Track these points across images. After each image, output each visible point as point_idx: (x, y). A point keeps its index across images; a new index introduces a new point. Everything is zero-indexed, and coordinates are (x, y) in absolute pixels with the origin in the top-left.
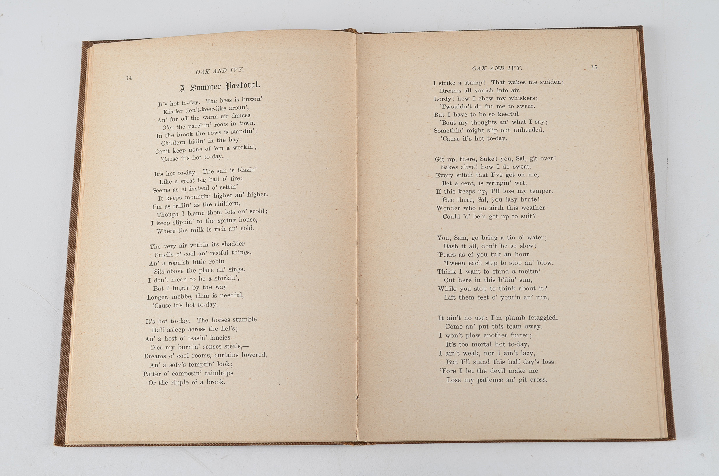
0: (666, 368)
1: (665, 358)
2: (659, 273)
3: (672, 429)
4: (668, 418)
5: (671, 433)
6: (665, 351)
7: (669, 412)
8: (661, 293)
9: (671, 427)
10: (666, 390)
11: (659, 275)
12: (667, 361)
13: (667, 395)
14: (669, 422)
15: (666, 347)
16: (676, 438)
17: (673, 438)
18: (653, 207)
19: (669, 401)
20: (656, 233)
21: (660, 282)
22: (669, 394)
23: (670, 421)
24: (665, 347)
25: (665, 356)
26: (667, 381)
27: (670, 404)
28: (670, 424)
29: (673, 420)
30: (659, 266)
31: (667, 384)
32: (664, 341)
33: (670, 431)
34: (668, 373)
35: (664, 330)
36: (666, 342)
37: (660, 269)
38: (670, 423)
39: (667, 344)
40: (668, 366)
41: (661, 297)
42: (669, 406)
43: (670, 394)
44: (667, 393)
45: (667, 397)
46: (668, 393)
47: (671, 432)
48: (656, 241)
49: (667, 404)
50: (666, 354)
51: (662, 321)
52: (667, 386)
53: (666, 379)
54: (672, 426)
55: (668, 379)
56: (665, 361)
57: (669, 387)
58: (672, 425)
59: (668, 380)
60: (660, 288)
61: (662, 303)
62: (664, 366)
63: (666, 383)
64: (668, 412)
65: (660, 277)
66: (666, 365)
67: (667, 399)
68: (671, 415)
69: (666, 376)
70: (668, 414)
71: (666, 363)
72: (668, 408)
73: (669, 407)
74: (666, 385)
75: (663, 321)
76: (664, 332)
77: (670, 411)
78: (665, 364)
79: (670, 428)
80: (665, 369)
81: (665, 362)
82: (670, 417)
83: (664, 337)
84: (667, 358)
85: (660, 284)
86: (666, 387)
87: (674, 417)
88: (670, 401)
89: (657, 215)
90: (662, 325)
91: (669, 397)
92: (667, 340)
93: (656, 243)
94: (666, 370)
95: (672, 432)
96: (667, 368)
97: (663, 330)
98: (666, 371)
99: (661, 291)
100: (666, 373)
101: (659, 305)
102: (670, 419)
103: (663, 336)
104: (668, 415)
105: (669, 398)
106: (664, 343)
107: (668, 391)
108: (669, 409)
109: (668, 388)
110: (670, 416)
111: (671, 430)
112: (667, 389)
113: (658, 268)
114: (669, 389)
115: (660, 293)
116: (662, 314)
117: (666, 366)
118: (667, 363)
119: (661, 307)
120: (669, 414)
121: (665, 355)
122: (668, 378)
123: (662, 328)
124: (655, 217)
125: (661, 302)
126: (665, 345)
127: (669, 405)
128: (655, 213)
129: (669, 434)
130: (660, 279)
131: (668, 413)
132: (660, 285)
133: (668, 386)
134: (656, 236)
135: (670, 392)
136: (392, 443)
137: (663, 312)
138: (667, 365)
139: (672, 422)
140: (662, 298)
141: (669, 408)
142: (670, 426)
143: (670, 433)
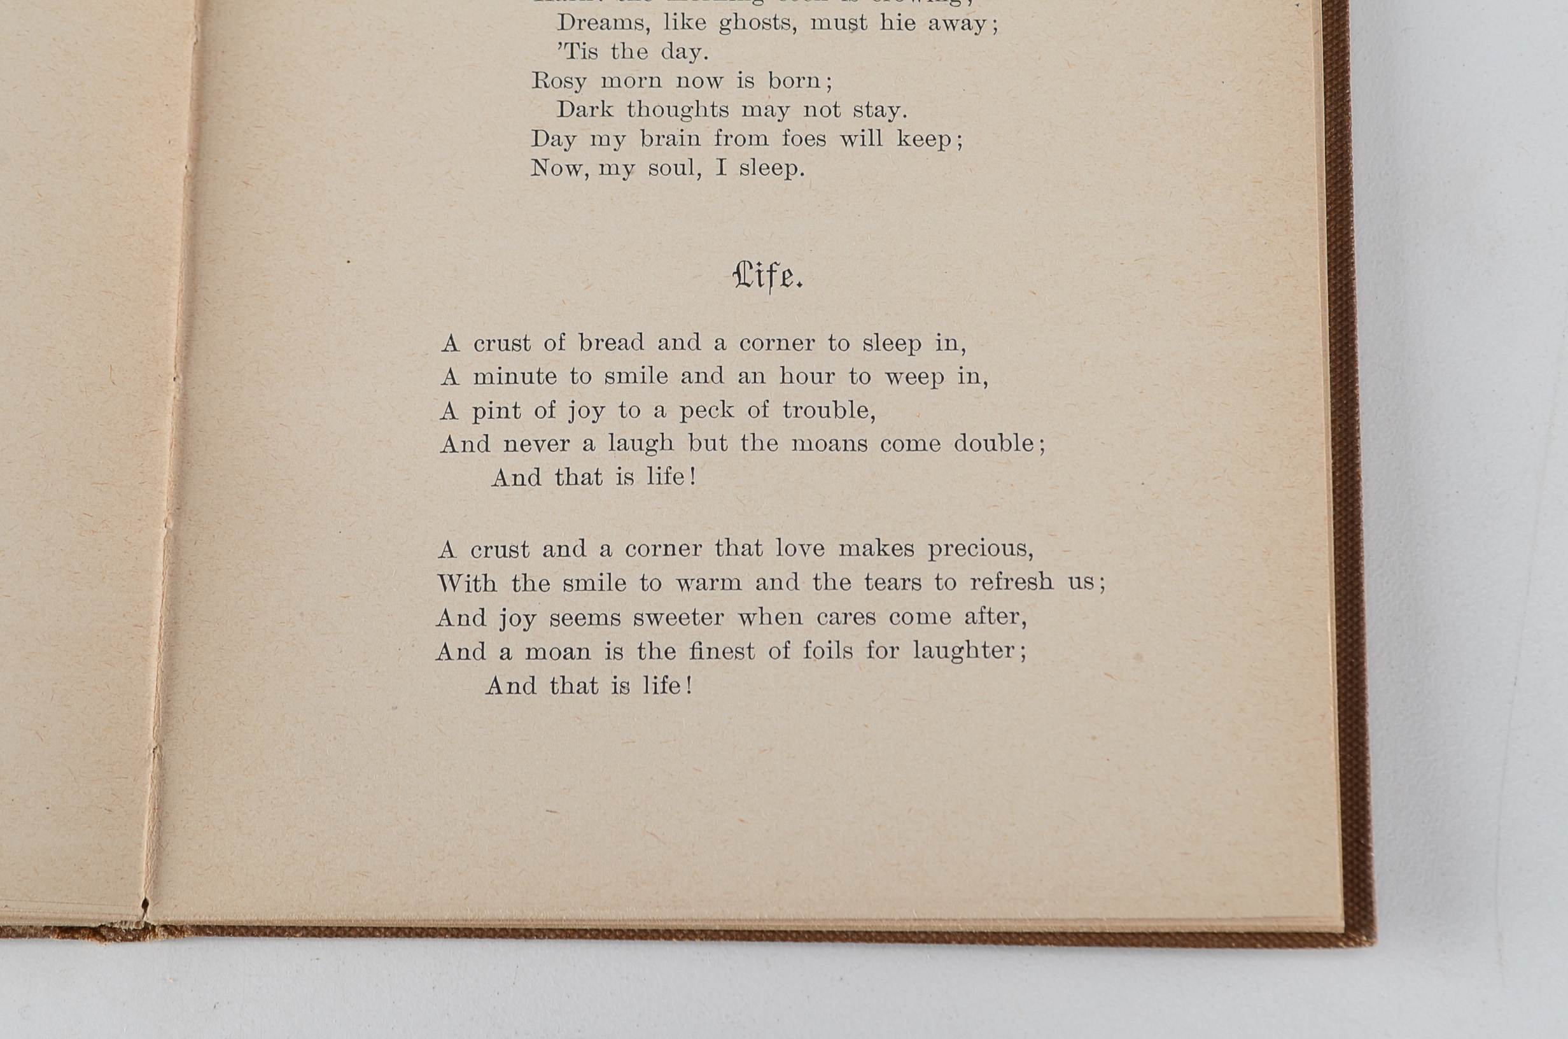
0: (1351, 664)
1: (1351, 628)
2: (1345, 299)
3: (1363, 904)
4: (1350, 858)
5: (1357, 917)
6: (1351, 601)
7: (1355, 835)
8: (1347, 378)
9: (1358, 895)
10: (1349, 749)
11: (1344, 307)
12: (1356, 637)
13: (1350, 771)
14: (1350, 876)
15: (1356, 584)
16: (1375, 936)
17: (1364, 938)
18: (1335, 50)
19: (1357, 794)
20: (1341, 147)
21: (1346, 335)
22: (1356, 767)
23: (1356, 872)
24: (1351, 583)
25: (1351, 619)
26: (1351, 717)
27: (1361, 803)
28: (1356, 881)
29: (1369, 867)
30: (1345, 273)
31: (1350, 726)
32: (1351, 561)
33: (1352, 908)
34: (1357, 686)
35: (1350, 518)
36: (1356, 566)
37: (1346, 285)
38: (1358, 877)
39: (1361, 574)
40: (1361, 660)
41: (1345, 392)
42: (1357, 812)
43: (1362, 767)
44: (1350, 762)
45: (1349, 776)
46: (1354, 762)
47: (1358, 913)
48: (1339, 177)
49: (1349, 803)
50: (1355, 610)
51: (1346, 482)
52: (1350, 735)
53: (1350, 708)
54: (1364, 891)
55: (1356, 708)
56: (1351, 637)
57: (1360, 740)
58: (1362, 885)
59: (1357, 713)
60: (1345, 358)
61: (1350, 414)
62: (1345, 658)
63: (1349, 722)
64: (1351, 835)
65: (1345, 315)
66: (1351, 654)
67: (1349, 785)
68: (1362, 849)
69: (1349, 695)
70: (1351, 844)
71: (1351, 645)
72: (1349, 822)
73: (1355, 817)
74: (1349, 731)
75: (1350, 483)
76: (1350, 527)
77: (1357, 831)
78: (1350, 650)
79: (1356, 899)
80: (1349, 668)
81: (1350, 641)
82: (1355, 853)
83: (1350, 544)
84: (1355, 628)
85: (1345, 341)
86: (1348, 740)
87: (1373, 855)
88: (1361, 794)
89: (1347, 79)
90: (1346, 500)
91: (1356, 776)
92: (1361, 558)
93: (1340, 185)
94: (1351, 672)
95: (1362, 913)
96: (1357, 667)
97: (1346, 517)
98: (1349, 677)
99: (1346, 370)
100: (1349, 686)
101: (1338, 423)
102: (1355, 862)
103: (1346, 543)
104: (1349, 849)
105: (1355, 780)
106: (1350, 571)
107: (1355, 753)
108: (1355, 826)
109: (1355, 744)
110: (1358, 849)
111: (1358, 904)
112: (1350, 744)
113: (1341, 281)
114: (1361, 747)
115: (1345, 375)
116: (1346, 456)
117: (1350, 659)
118: (1355, 646)
119: (1346, 429)
120: (1355, 845)
121: (1349, 614)
122: (1357, 703)
123: (1345, 509)
124: (1340, 87)
125: (1346, 413)
126: (1351, 575)
127: (1356, 808)
128: (1341, 71)
129: (1351, 921)
130: (1345, 324)
131: (1350, 840)
132: (1347, 344)
133: (1355, 735)
134: (1340, 161)
135: (1361, 759)
136: (256, 932)
137: (1350, 448)
138: (1356, 654)
139: (1362, 877)
140: (1351, 396)
141: (1357, 821)
142: (1356, 890)
143: (1352, 918)
